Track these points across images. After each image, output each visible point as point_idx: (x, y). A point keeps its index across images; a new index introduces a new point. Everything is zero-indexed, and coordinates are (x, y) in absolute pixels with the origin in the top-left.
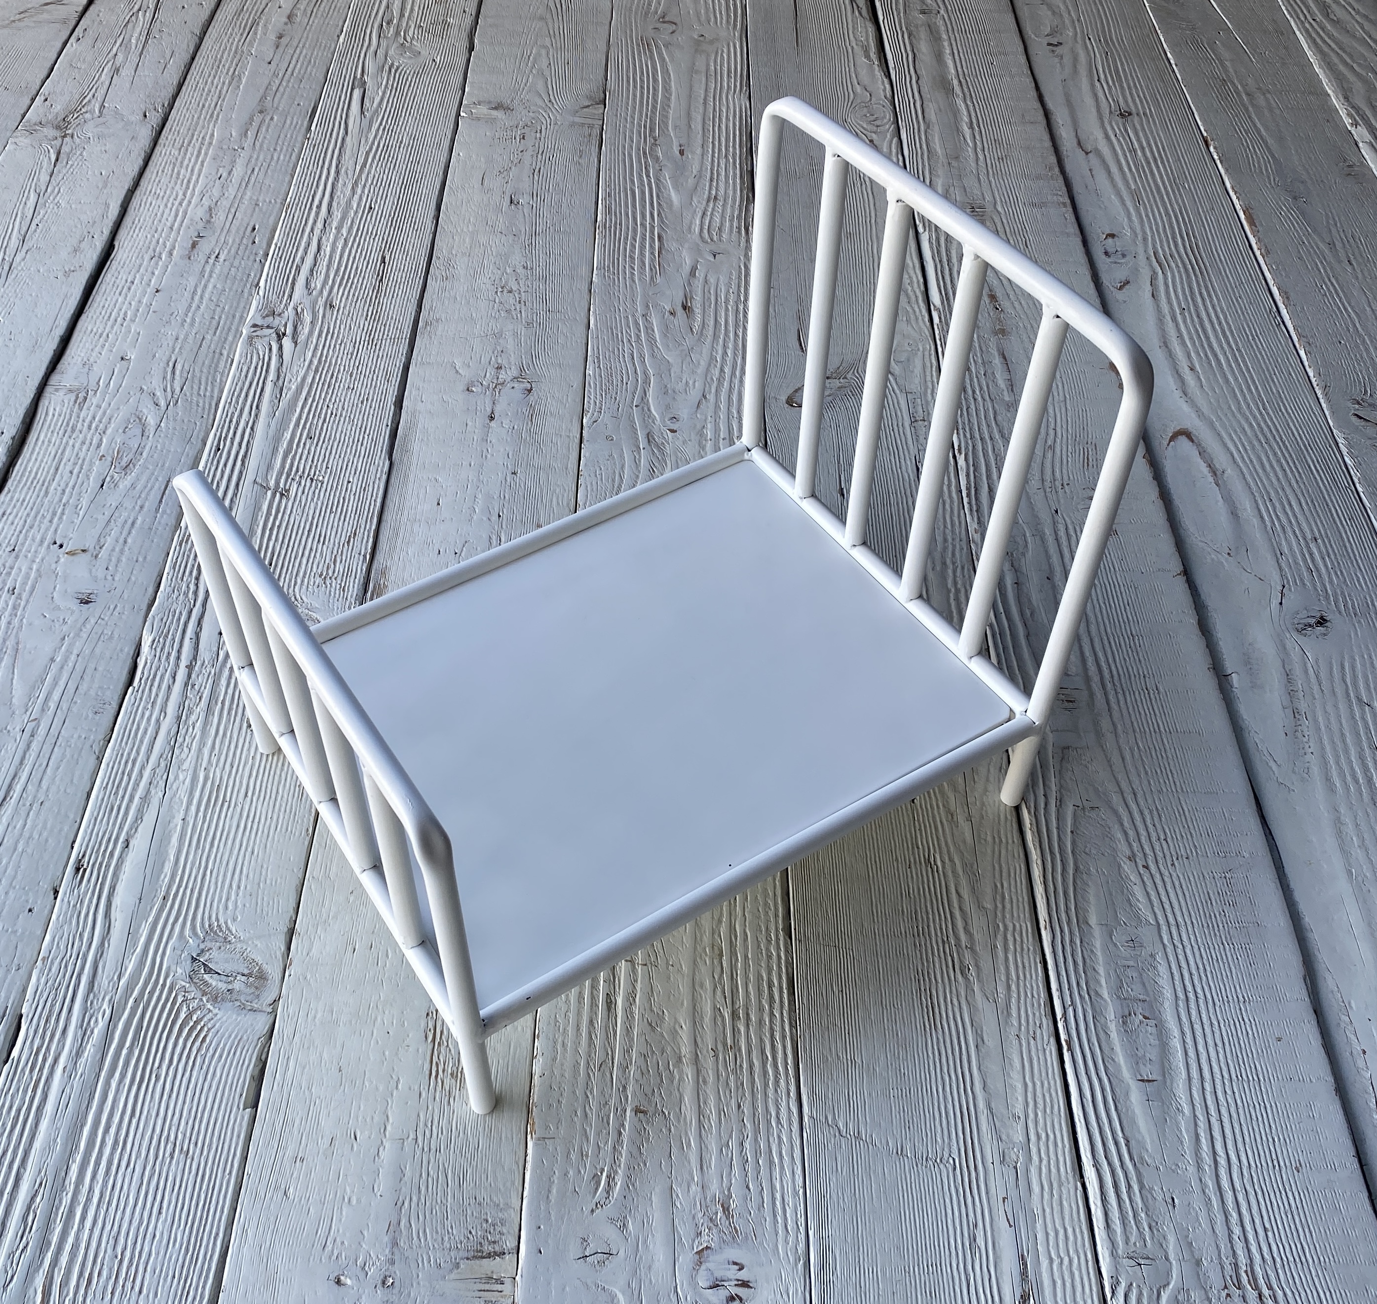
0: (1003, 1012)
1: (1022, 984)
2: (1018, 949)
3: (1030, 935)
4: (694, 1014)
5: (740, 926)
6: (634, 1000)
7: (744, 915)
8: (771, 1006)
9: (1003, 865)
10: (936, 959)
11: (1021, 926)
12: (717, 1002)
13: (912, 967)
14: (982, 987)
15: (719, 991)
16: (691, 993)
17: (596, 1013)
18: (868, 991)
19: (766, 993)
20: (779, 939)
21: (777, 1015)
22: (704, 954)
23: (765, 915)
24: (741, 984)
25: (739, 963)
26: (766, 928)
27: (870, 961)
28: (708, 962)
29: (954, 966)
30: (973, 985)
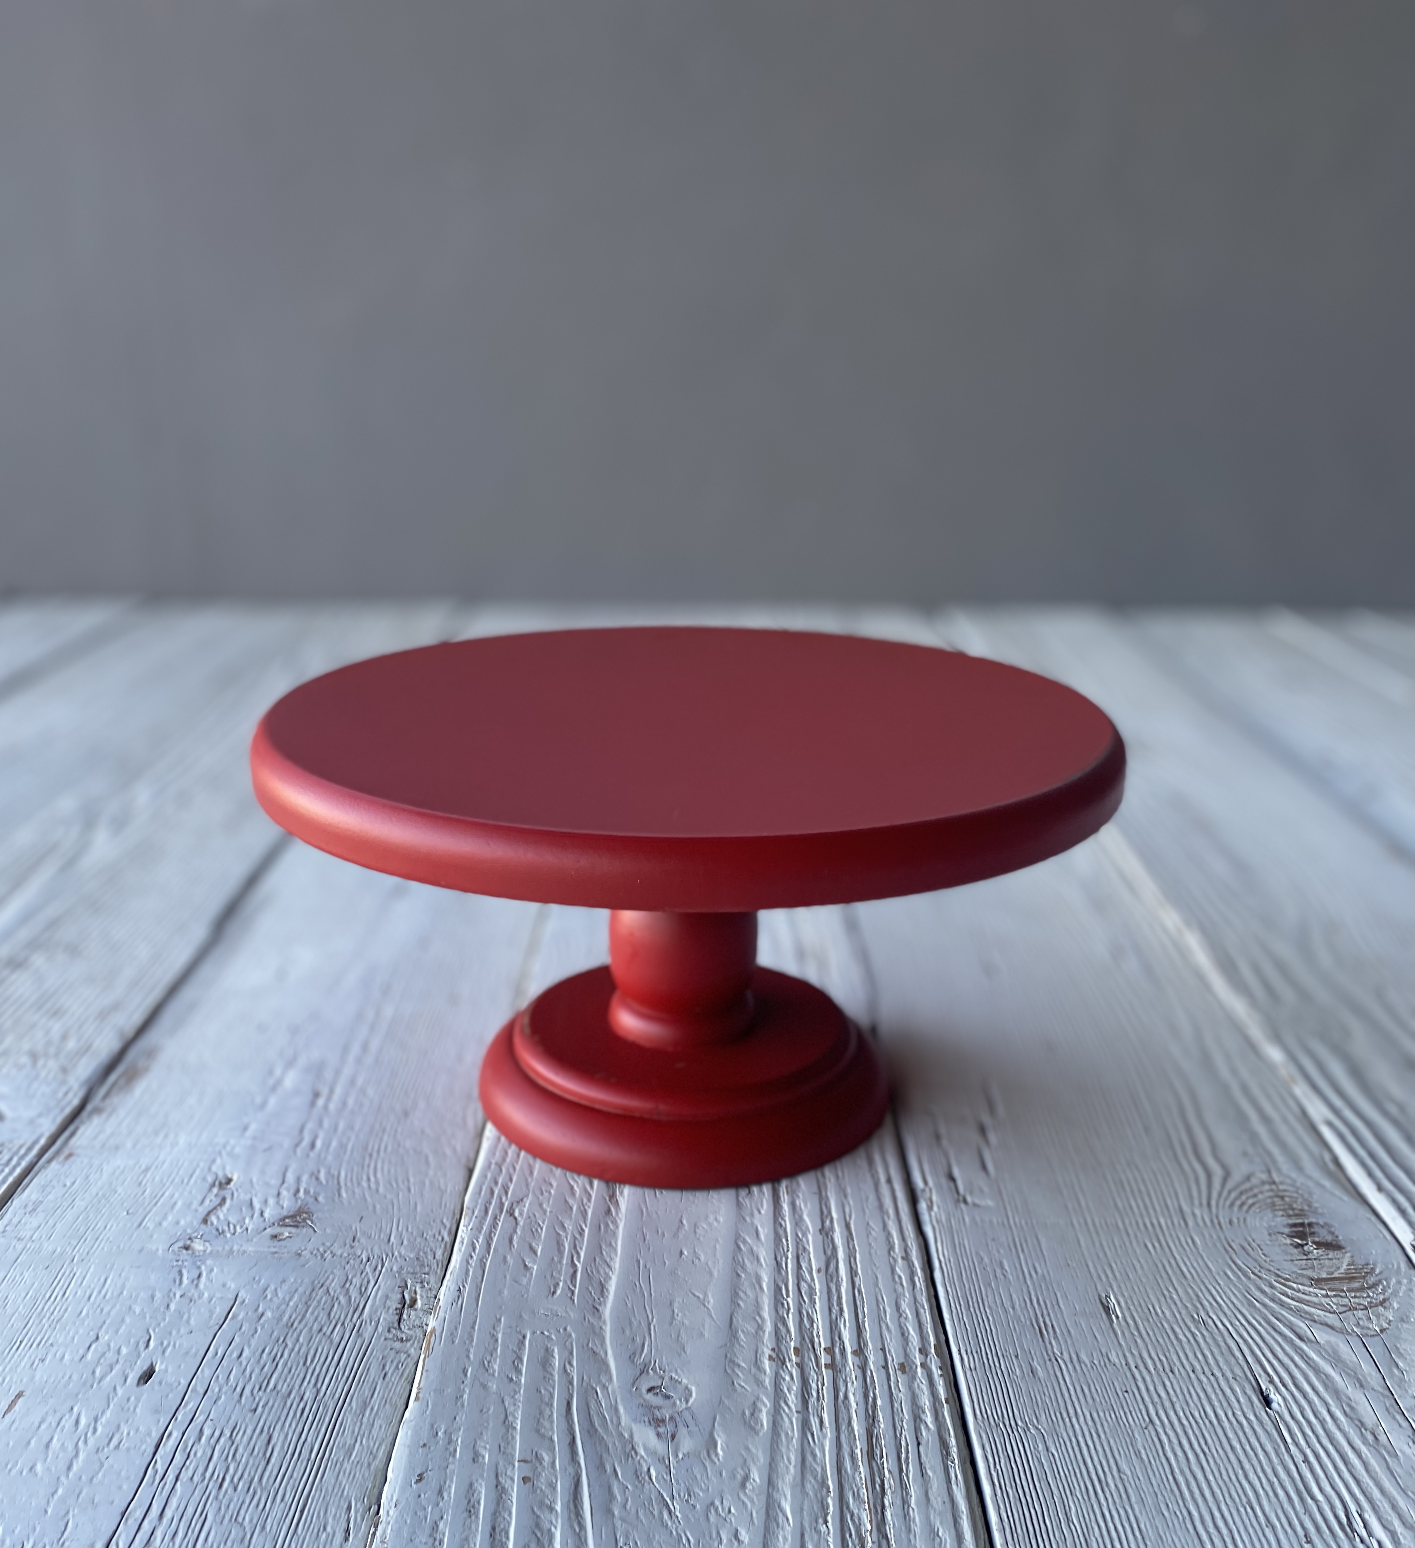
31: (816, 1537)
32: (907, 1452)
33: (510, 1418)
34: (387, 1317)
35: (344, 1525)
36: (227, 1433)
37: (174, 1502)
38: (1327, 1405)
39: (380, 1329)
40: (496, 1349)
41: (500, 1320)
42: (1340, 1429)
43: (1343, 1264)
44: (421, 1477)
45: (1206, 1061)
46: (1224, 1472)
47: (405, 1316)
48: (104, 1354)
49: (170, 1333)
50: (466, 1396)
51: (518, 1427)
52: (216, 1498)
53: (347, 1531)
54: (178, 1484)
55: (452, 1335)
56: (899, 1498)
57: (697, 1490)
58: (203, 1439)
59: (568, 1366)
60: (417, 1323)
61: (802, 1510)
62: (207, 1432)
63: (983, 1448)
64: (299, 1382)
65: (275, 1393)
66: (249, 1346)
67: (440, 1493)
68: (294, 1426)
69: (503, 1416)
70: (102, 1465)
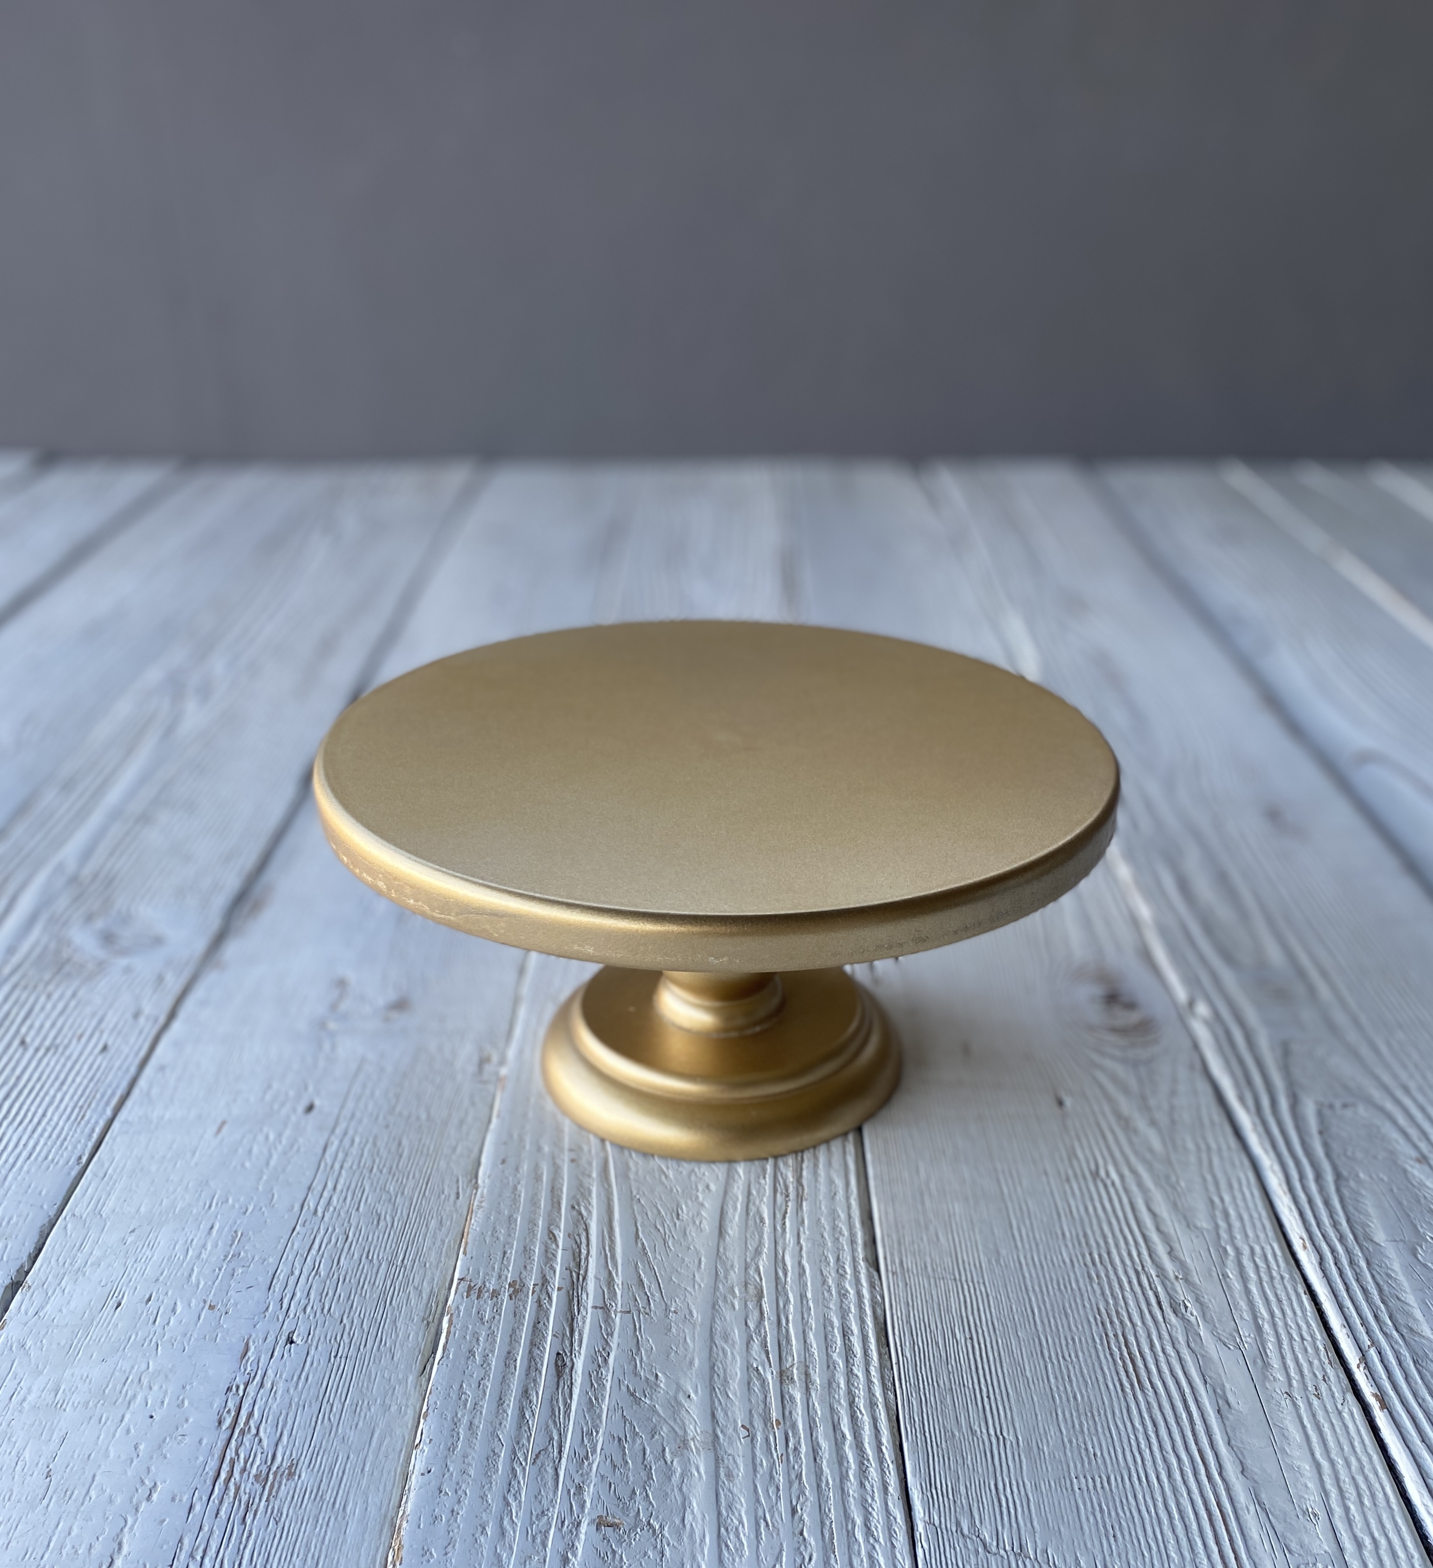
0: (1255, 1362)
1: (1280, 1323)
2: (1265, 1278)
3: (1280, 1260)
4: (711, 1378)
5: (792, 1257)
6: (606, 1361)
7: (799, 1242)
8: (847, 1361)
9: (1219, 1175)
10: (1129, 1295)
11: (1262, 1248)
12: (752, 1361)
13: (1087, 1305)
14: (1213, 1331)
15: (756, 1345)
16: (708, 1349)
17: (535, 1381)
18: (1017, 1339)
19: (839, 1345)
20: (859, 1273)
21: (860, 1375)
22: (730, 1297)
23: (833, 1242)
24: (796, 1334)
25: (791, 1307)
26: (836, 1259)
27: (1016, 1298)
28: (737, 1307)
29: (1159, 1303)
30: (1196, 1328)
31: (757, 1186)
33: (561, 1126)
34: (472, 1068)
35: (455, 1190)
36: (371, 1140)
37: (342, 1181)
38: (1100, 1105)
39: (467, 1076)
42: (1106, 1119)
43: (1133, 1017)
44: (503, 1162)
47: (484, 1068)
48: (277, 1096)
49: (322, 1081)
50: (530, 1113)
51: (566, 1130)
52: (369, 1178)
53: (458, 1194)
54: (343, 1170)
55: (518, 1078)
58: (356, 1144)
60: (494, 1071)
61: (750, 1171)
62: (357, 1140)
64: (415, 1109)
67: (517, 1169)
68: (415, 1135)
69: (556, 1124)
70: (290, 1162)
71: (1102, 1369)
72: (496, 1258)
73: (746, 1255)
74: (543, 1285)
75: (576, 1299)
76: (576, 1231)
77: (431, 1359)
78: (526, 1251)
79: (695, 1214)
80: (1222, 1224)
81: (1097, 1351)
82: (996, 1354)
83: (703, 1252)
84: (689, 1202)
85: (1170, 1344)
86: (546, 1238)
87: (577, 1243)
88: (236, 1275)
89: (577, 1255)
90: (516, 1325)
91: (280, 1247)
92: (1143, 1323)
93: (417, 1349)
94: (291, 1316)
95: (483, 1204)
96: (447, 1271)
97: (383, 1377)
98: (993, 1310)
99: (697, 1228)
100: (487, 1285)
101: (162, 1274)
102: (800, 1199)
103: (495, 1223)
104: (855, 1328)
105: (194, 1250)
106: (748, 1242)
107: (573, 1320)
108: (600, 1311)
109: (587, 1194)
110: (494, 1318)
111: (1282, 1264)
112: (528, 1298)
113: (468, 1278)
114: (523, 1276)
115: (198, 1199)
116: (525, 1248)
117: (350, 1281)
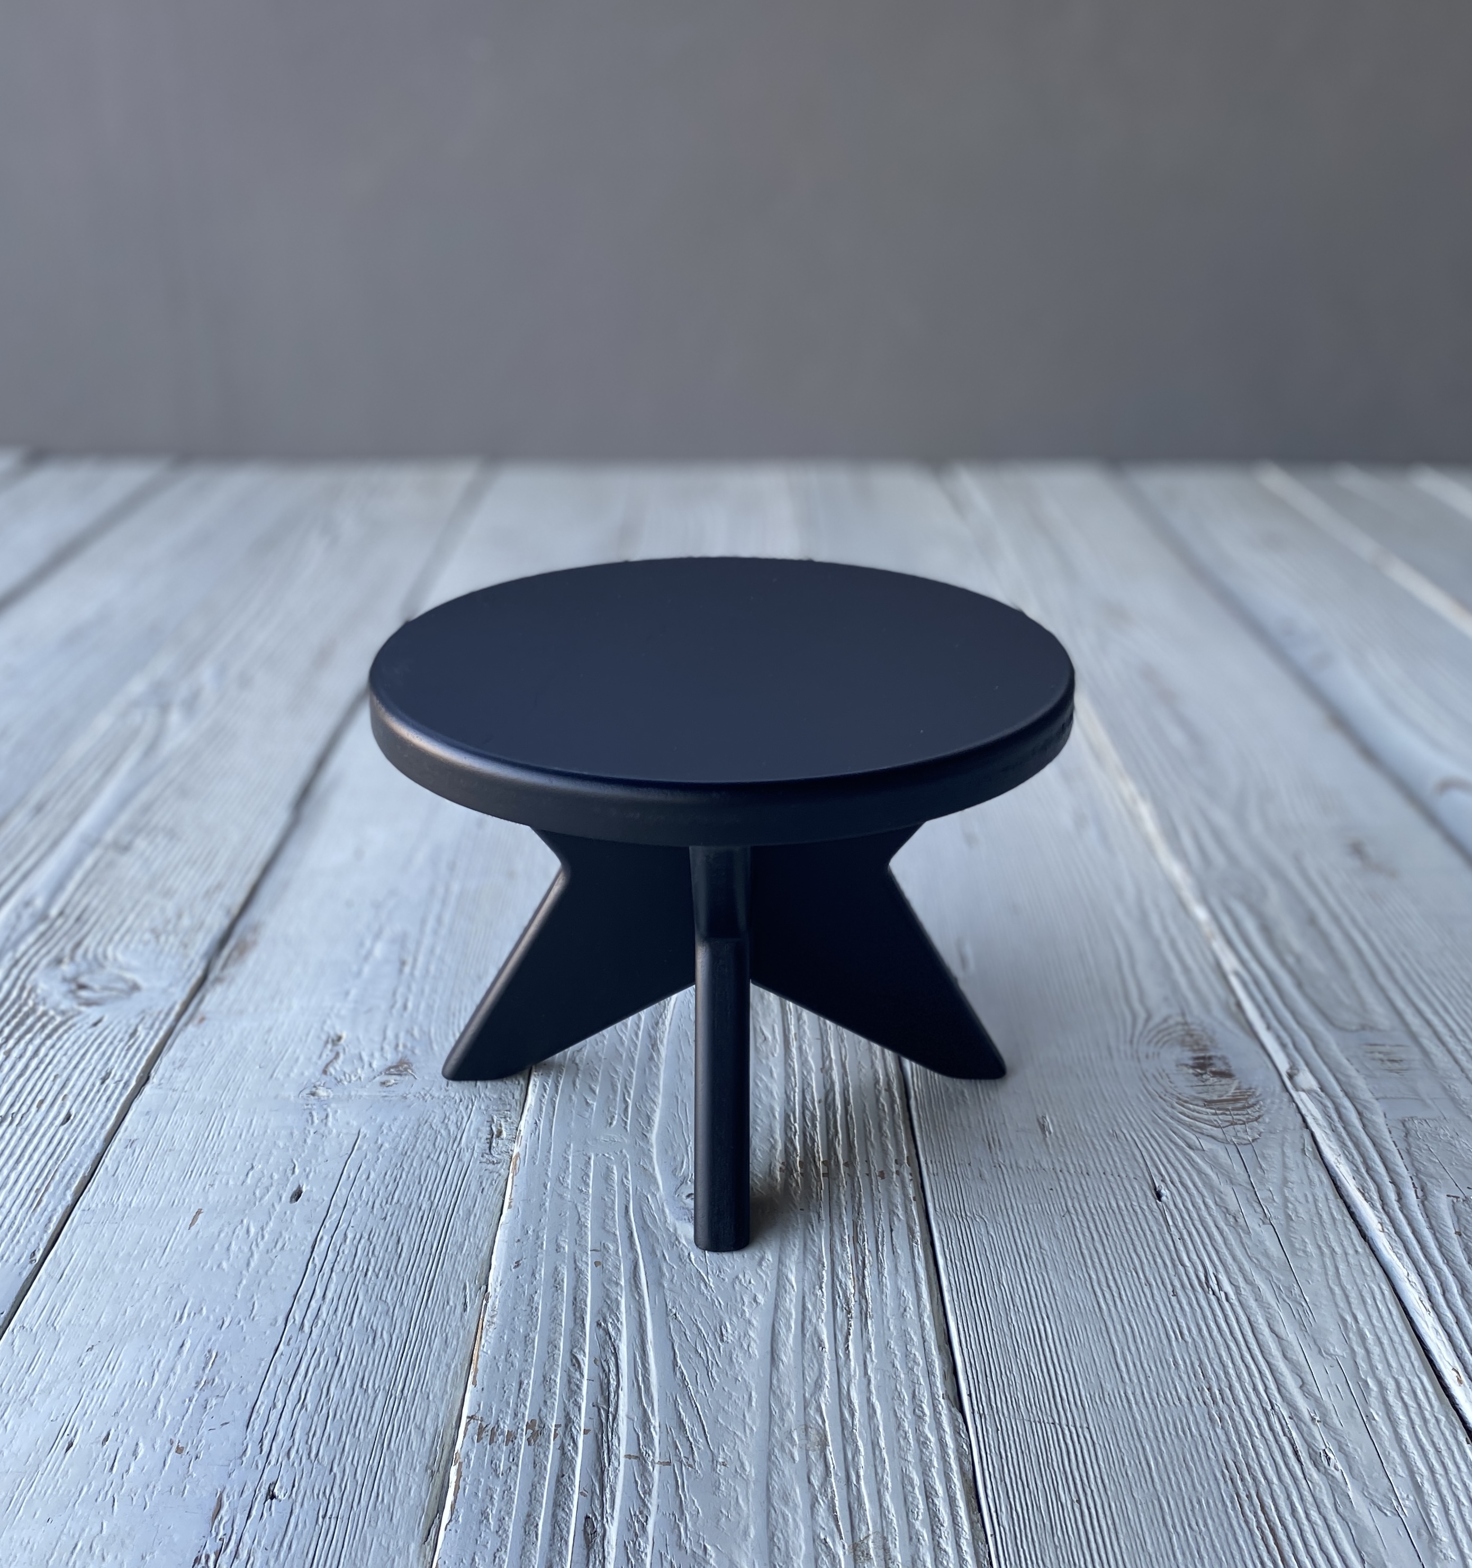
0: (1419, 1534)
1: (1443, 1482)
2: (1418, 1421)
3: (1432, 1397)
4: (771, 1552)
5: (860, 1392)
6: (644, 1528)
7: (866, 1373)
8: (933, 1531)
9: (1349, 1287)
10: (1259, 1443)
11: (1409, 1381)
12: (818, 1530)
13: (1212, 1456)
14: (1364, 1490)
15: (822, 1509)
16: (765, 1515)
17: (560, 1553)
18: (1132, 1501)
19: (922, 1511)
20: (940, 1414)
21: (949, 1550)
22: (788, 1444)
23: (907, 1374)
24: (869, 1495)
25: (862, 1458)
26: (911, 1396)
27: (1127, 1447)
28: (797, 1458)
29: (1296, 1453)
30: (1343, 1486)
31: (813, 1298)
32: (883, 1237)
33: (583, 1219)
34: (481, 1145)
35: (463, 1300)
36: (366, 1236)
37: (332, 1287)
38: (1203, 1196)
39: (475, 1155)
40: (568, 1168)
41: (569, 1146)
42: (1210, 1215)
43: (1230, 1088)
44: (518, 1264)
45: (1144, 922)
46: (1119, 1247)
47: (494, 1144)
48: (260, 1179)
49: (311, 1162)
50: (547, 1204)
51: (589, 1226)
52: (364, 1283)
53: (465, 1304)
54: (334, 1274)
55: (533, 1158)
56: (876, 1269)
57: (725, 1268)
58: (348, 1241)
59: (625, 1180)
60: (504, 1149)
61: (803, 1280)
62: (350, 1236)
63: (940, 1232)
64: (416, 1196)
65: (398, 1205)
66: (374, 1171)
67: (533, 1274)
68: (416, 1229)
69: (577, 1218)
70: (273, 1262)
71: (1237, 1542)
72: (511, 1390)
73: (804, 1389)
74: (566, 1426)
75: (605, 1445)
76: (603, 1355)
77: (437, 1521)
78: (546, 1381)
79: (742, 1334)
80: (1360, 1351)
81: (1229, 1518)
82: (1110, 1522)
83: (753, 1385)
84: (734, 1319)
85: (1315, 1509)
86: (569, 1364)
87: (604, 1370)
88: (208, 1407)
89: (605, 1387)
90: (536, 1479)
91: (261, 1372)
92: (1280, 1479)
93: (420, 1508)
94: (273, 1463)
95: (495, 1319)
96: (453, 1407)
97: (380, 1544)
98: (1101, 1463)
99: (745, 1354)
100: (502, 1426)
101: (122, 1405)
102: (864, 1316)
103: (508, 1344)
104: (940, 1488)
105: (161, 1375)
106: (806, 1373)
107: (603, 1472)
108: (634, 1461)
109: (614, 1307)
110: (510, 1469)
111: (1436, 1403)
112: (549, 1443)
113: (479, 1416)
114: (543, 1414)
115: (167, 1308)
116: (544, 1377)
117: (341, 1417)
